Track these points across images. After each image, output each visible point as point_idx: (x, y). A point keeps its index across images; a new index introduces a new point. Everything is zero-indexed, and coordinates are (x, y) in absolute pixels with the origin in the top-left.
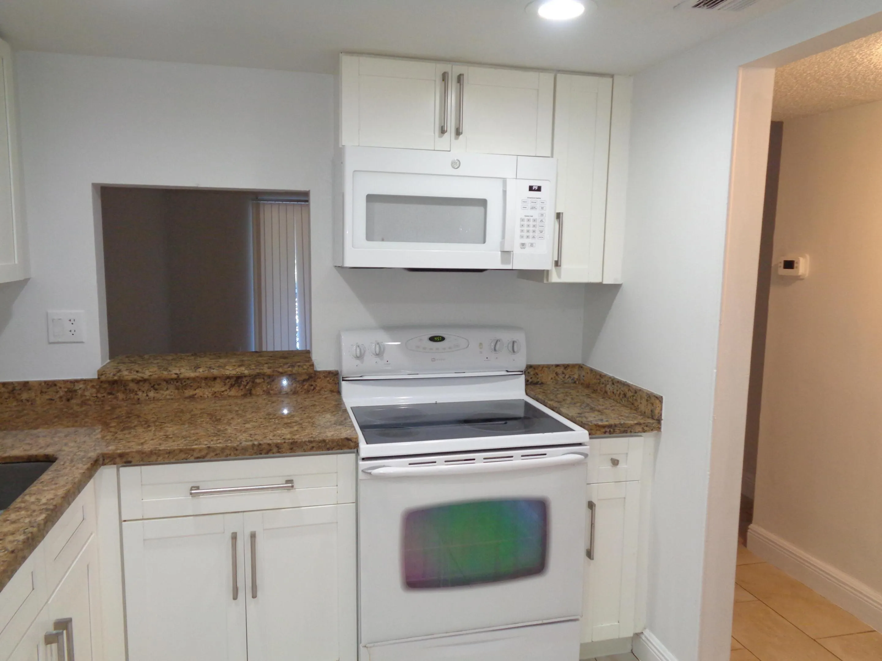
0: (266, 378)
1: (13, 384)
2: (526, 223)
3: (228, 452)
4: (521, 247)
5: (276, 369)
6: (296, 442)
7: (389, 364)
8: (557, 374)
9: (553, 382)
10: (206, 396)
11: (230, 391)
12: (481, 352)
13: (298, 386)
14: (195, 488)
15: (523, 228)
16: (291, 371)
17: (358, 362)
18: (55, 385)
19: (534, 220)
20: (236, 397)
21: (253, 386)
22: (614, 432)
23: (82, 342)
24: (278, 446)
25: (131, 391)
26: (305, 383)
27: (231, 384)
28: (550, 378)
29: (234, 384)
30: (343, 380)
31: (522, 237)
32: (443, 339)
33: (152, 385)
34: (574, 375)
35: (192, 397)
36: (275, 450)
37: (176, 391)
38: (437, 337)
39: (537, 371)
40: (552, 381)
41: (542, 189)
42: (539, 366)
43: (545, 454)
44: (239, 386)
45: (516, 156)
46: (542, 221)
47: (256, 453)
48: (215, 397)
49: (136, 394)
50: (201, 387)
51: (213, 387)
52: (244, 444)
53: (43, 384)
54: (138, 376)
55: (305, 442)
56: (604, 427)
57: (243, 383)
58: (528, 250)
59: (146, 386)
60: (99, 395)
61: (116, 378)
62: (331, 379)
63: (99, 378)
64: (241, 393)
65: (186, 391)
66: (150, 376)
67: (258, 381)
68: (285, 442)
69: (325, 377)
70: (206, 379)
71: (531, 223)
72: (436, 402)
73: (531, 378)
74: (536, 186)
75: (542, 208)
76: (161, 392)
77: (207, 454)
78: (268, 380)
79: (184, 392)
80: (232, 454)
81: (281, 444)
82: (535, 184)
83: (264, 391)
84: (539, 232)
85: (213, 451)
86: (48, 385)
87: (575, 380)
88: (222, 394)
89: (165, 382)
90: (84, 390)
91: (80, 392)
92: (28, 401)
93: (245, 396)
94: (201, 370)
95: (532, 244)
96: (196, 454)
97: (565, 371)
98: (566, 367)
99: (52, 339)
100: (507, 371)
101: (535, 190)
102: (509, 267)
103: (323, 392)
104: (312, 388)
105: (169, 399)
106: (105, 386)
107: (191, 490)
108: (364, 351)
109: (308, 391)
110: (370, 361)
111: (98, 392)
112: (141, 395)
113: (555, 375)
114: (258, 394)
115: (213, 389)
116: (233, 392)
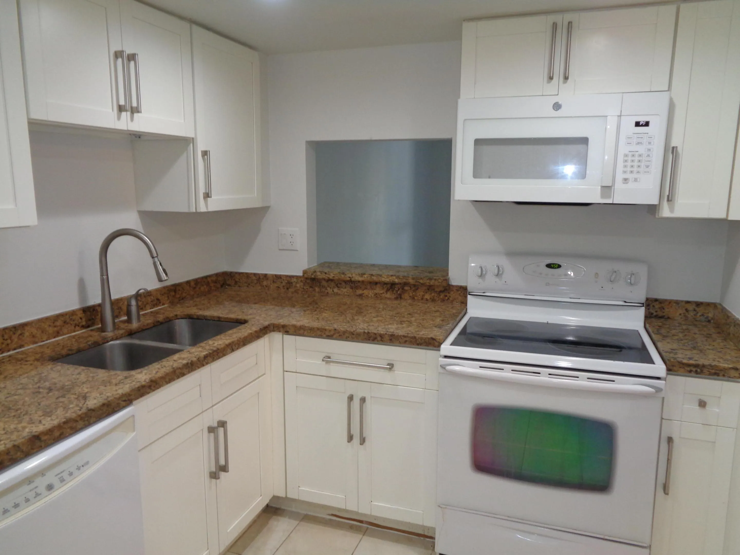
0: (412, 287)
1: (260, 275)
2: (630, 158)
3: (347, 335)
4: (624, 182)
5: (418, 281)
6: (394, 335)
7: (507, 284)
8: (687, 310)
9: (681, 318)
10: (370, 296)
11: (387, 294)
12: (596, 282)
13: (436, 295)
14: (327, 357)
15: (626, 164)
16: (429, 283)
17: (480, 280)
18: (281, 278)
19: (640, 156)
20: (389, 299)
21: (402, 292)
22: (702, 372)
23: (297, 251)
24: (381, 336)
25: (324, 287)
26: (441, 294)
27: (388, 289)
28: (678, 314)
29: (389, 290)
30: (469, 294)
31: (625, 172)
32: (559, 266)
33: (336, 284)
34: (708, 313)
35: (361, 296)
36: (379, 338)
37: (351, 290)
38: (554, 264)
39: (663, 305)
40: (680, 316)
41: (650, 124)
42: (666, 300)
43: (614, 381)
44: (393, 291)
45: (621, 94)
46: (648, 156)
47: (366, 339)
48: (376, 297)
49: (326, 289)
50: (367, 289)
51: (375, 289)
52: (359, 331)
53: (274, 276)
54: (326, 276)
55: (401, 336)
56: (689, 365)
57: (395, 288)
58: (631, 185)
59: (333, 284)
60: (305, 288)
61: (313, 276)
62: (462, 293)
63: (303, 275)
64: (393, 296)
65: (357, 291)
66: (334, 277)
67: (406, 288)
68: (386, 334)
69: (458, 290)
70: (370, 283)
71: (637, 158)
72: (548, 322)
73: (656, 312)
74: (643, 122)
75: (650, 143)
76: (342, 289)
77: (334, 334)
78: (414, 289)
79: (356, 291)
80: (350, 337)
81: (384, 335)
82: (642, 120)
83: (410, 296)
84: (645, 167)
85: (338, 333)
86: (277, 277)
87: (710, 319)
88: (381, 295)
89: (344, 283)
90: (296, 283)
91: (294, 284)
92: (266, 286)
93: (396, 299)
94: (366, 276)
95: (636, 179)
96: (328, 333)
97: (696, 308)
98: (698, 304)
99: (281, 248)
100: (625, 302)
101: (642, 125)
102: (610, 201)
103: (455, 303)
104: (447, 298)
105: (346, 295)
106: (308, 281)
107: (324, 358)
108: (486, 271)
109: (443, 300)
110: (490, 280)
111: (304, 285)
112: (329, 290)
113: (684, 311)
114: (406, 298)
115: (375, 291)
116: (388, 295)
